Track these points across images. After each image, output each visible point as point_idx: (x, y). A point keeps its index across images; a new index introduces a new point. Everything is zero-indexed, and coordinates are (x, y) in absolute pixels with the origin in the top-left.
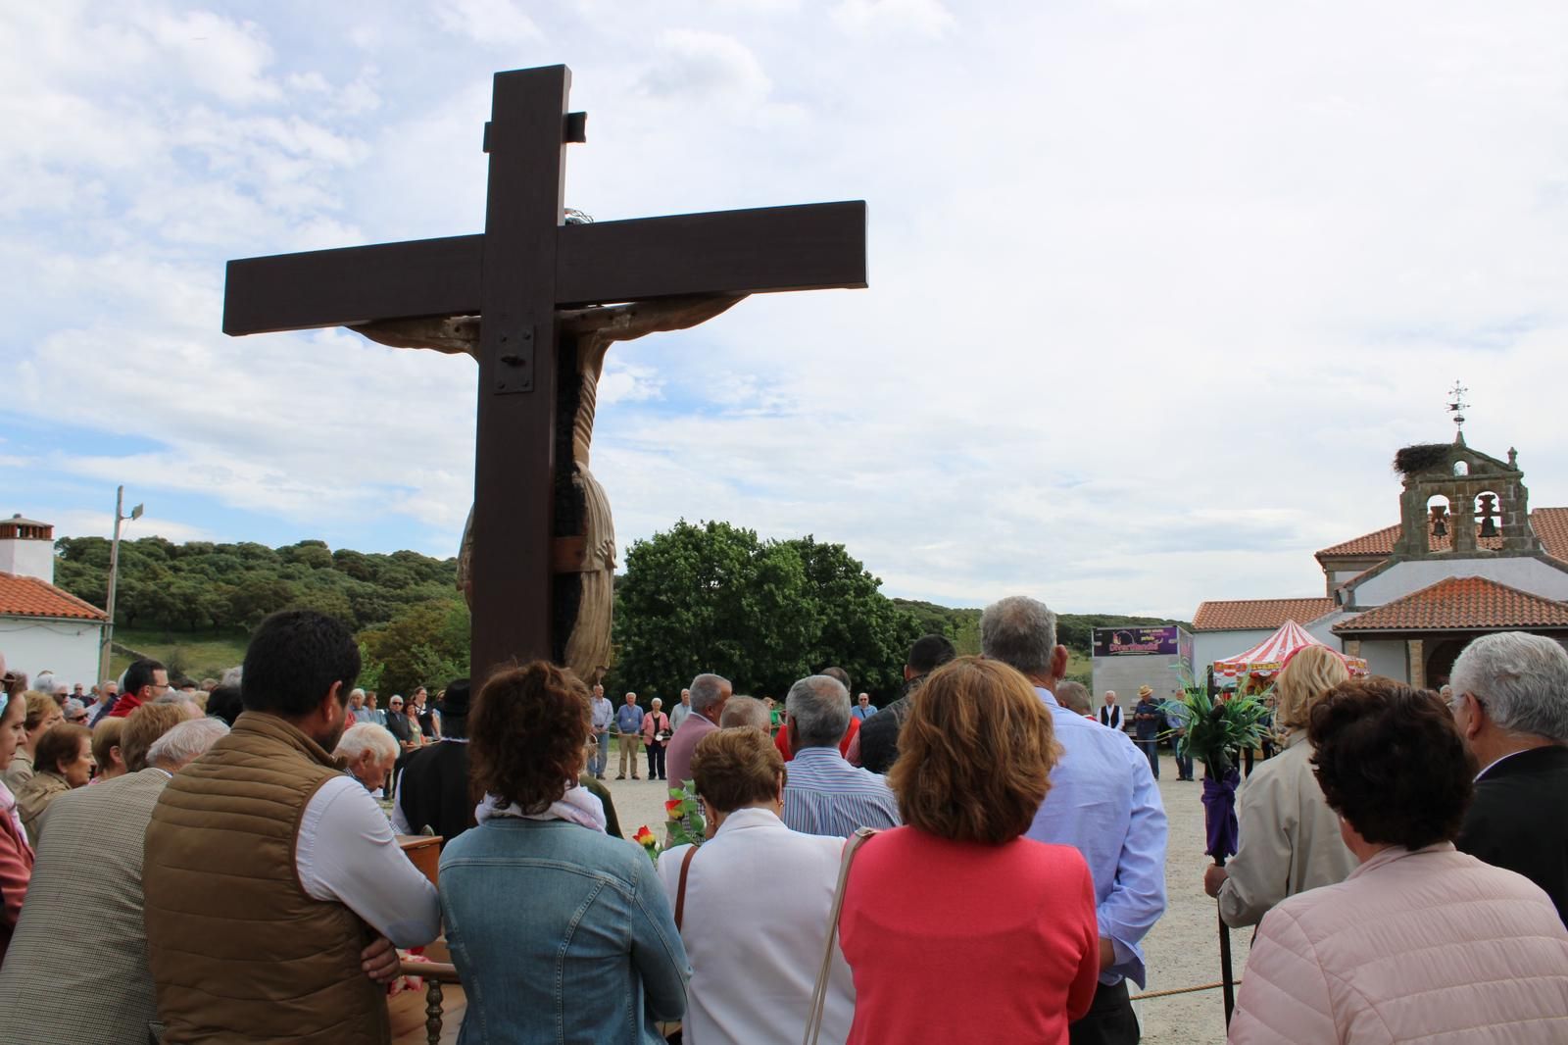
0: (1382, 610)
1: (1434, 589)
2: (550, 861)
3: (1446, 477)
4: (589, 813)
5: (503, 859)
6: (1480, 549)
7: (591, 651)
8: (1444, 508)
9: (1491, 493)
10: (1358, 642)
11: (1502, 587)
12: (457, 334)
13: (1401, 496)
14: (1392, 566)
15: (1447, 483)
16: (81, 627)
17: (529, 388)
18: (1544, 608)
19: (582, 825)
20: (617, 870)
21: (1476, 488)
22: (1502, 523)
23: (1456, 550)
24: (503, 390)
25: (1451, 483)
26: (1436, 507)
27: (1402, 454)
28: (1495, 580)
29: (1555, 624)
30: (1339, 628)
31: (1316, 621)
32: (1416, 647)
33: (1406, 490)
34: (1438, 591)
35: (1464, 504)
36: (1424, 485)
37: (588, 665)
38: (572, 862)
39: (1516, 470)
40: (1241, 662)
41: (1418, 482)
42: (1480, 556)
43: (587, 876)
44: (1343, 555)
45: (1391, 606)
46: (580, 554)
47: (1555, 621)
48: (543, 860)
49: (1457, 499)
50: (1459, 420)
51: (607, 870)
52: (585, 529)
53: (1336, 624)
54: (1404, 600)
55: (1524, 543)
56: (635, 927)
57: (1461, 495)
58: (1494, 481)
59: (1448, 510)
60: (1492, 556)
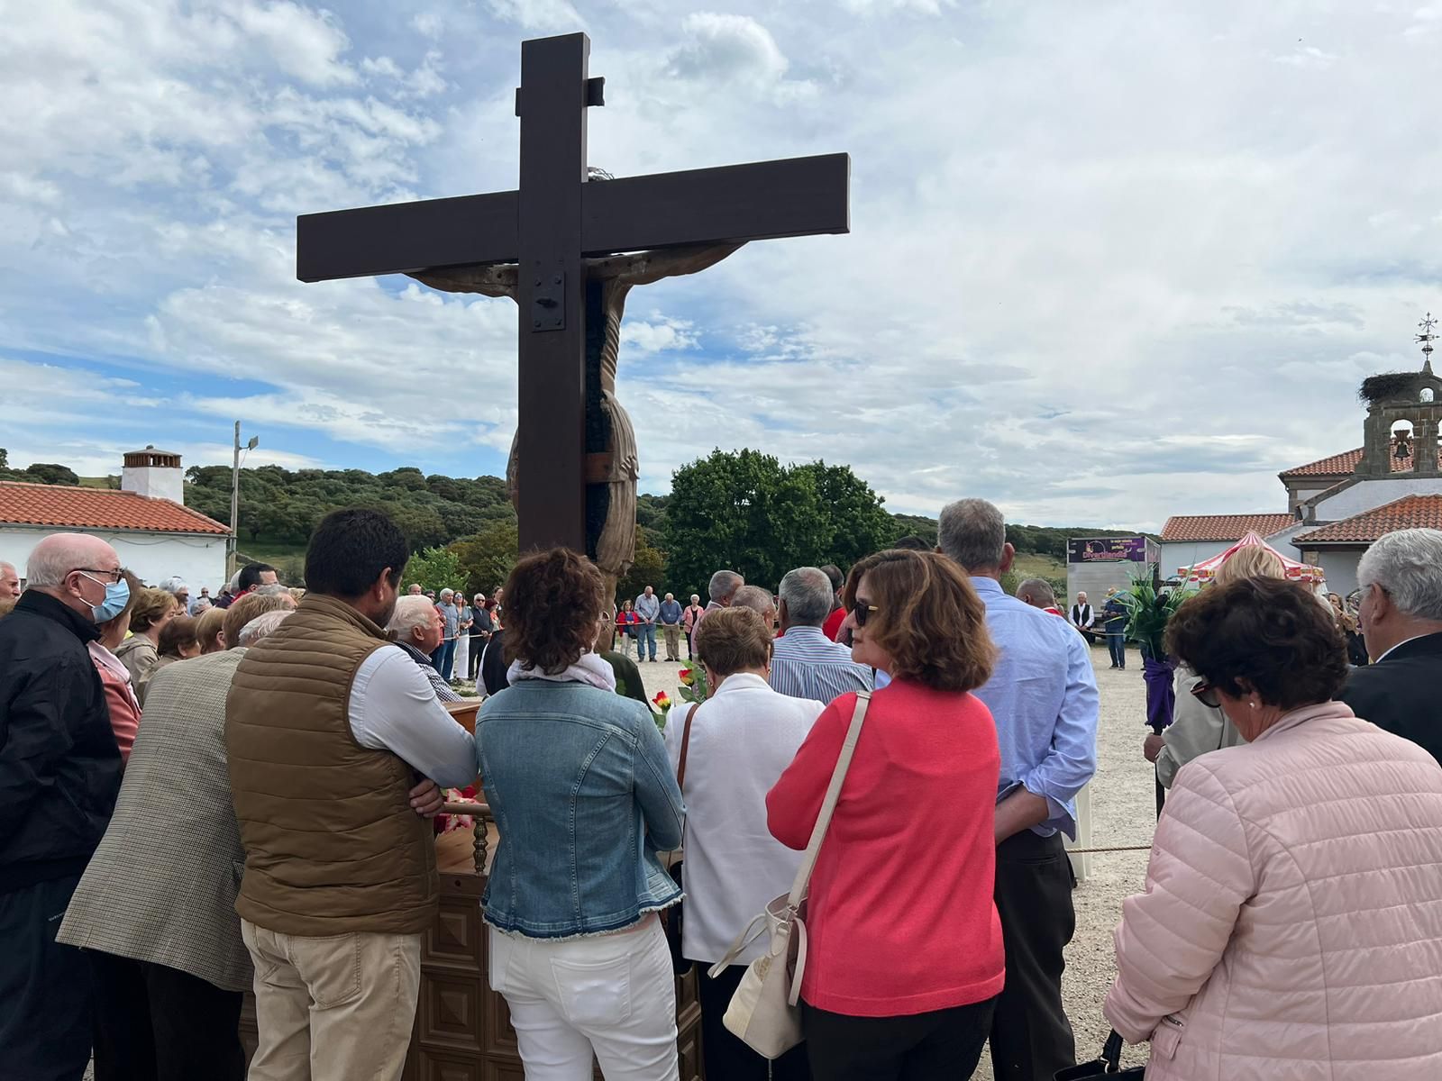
0: (1341, 524)
1: (1394, 505)
2: (566, 715)
3: (1412, 403)
4: (600, 676)
5: (527, 714)
7: (618, 548)
8: (1408, 431)
10: (1317, 553)
12: (499, 280)
13: (1365, 421)
14: (1353, 484)
15: (1412, 409)
16: (209, 541)
17: (562, 326)
19: (595, 686)
20: (621, 723)
23: (1417, 470)
24: (540, 329)
25: (1416, 409)
26: (1400, 431)
27: (1368, 382)
30: (1298, 541)
31: (1276, 535)
33: (1371, 415)
34: (1398, 508)
35: (1428, 428)
36: (1389, 411)
37: (616, 559)
38: (585, 716)
40: (1203, 568)
41: (1382, 408)
43: (597, 728)
44: (1305, 475)
45: (1350, 521)
46: (608, 468)
48: (560, 715)
50: (1428, 350)
51: (614, 724)
52: (611, 447)
53: (1296, 537)
54: (1364, 515)
56: (636, 773)
57: (1425, 420)
59: (1411, 434)
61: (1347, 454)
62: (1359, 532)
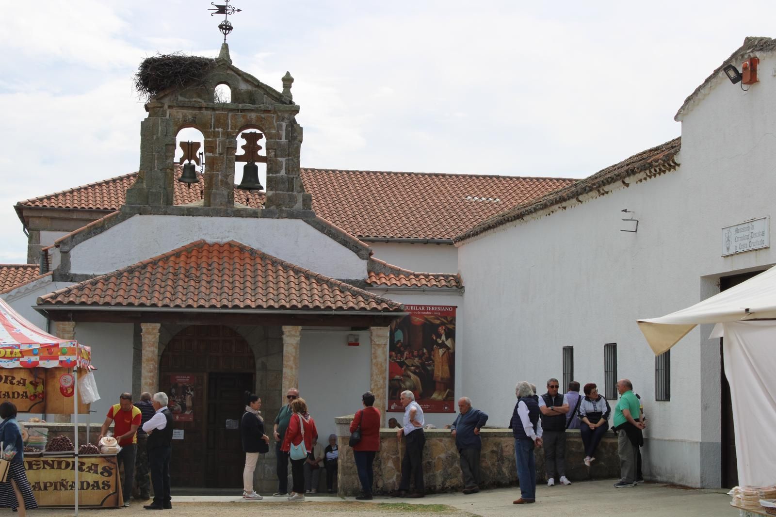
0: (107, 279)
1: (177, 254)
3: (204, 104)
6: (238, 205)
8: (198, 145)
9: (258, 131)
10: (73, 323)
11: (263, 257)
13: (142, 123)
14: (124, 220)
15: (204, 112)
18: (315, 285)
21: (241, 121)
22: (269, 171)
23: (208, 203)
25: (209, 112)
26: (188, 143)
28: (255, 246)
29: (329, 308)
30: (45, 302)
31: (13, 293)
32: (151, 333)
33: (150, 115)
34: (183, 258)
35: (223, 143)
36: (175, 112)
39: (291, 102)
41: (166, 106)
42: (239, 214)
44: (52, 209)
45: (120, 274)
47: (329, 304)
49: (216, 134)
50: (226, 28)
53: (43, 297)
54: (138, 267)
55: (292, 199)
57: (220, 130)
58: (263, 115)
59: (202, 149)
60: (254, 215)
61: (107, 183)
62: (133, 293)
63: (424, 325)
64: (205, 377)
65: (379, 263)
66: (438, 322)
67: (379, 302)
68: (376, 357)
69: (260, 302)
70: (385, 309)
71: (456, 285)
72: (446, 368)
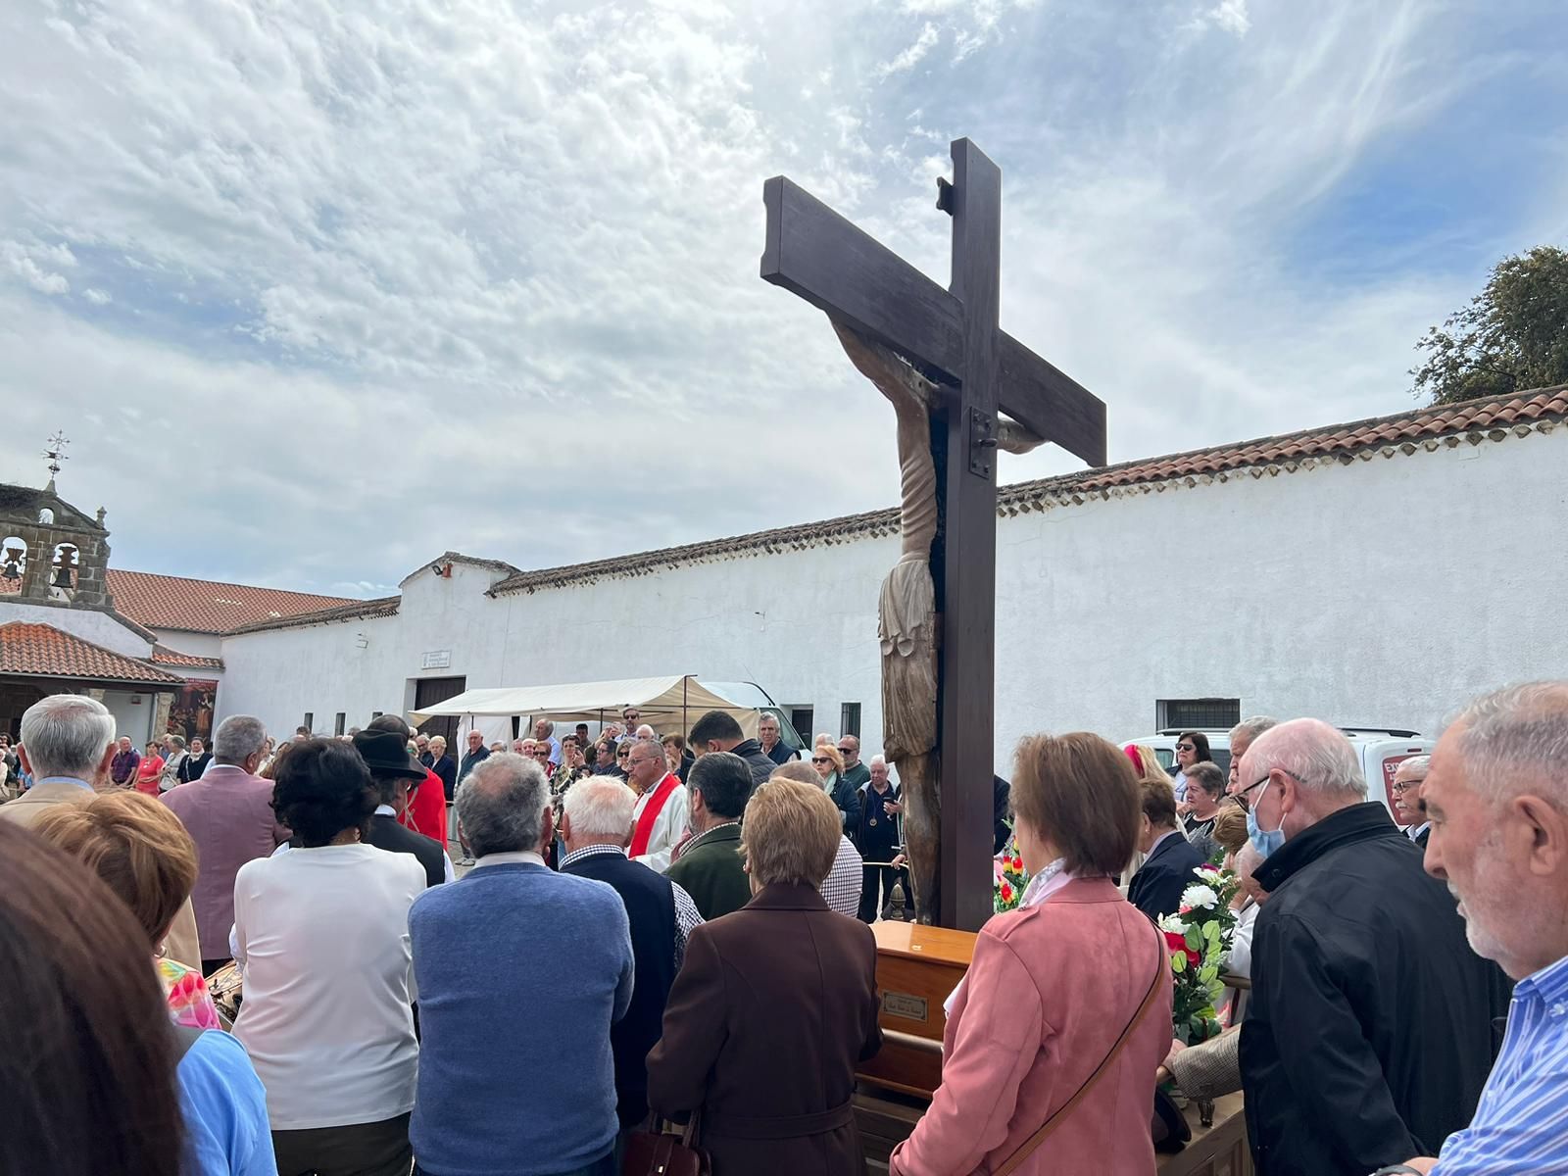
3: (30, 522)
6: (52, 598)
8: (22, 551)
9: (74, 546)
11: (72, 638)
15: (31, 528)
18: (116, 661)
21: (61, 537)
22: (79, 575)
23: (25, 595)
25: (34, 529)
26: (13, 549)
28: (63, 629)
34: (4, 634)
35: (44, 552)
39: (103, 529)
42: (51, 604)
50: (54, 469)
55: (98, 598)
57: (42, 542)
58: (80, 536)
59: (24, 555)
60: (65, 606)
63: (192, 692)
64: (9, 721)
65: (161, 647)
66: (203, 690)
67: (168, 676)
68: (161, 713)
69: (74, 671)
70: (172, 681)
71: (219, 666)
72: (206, 722)
